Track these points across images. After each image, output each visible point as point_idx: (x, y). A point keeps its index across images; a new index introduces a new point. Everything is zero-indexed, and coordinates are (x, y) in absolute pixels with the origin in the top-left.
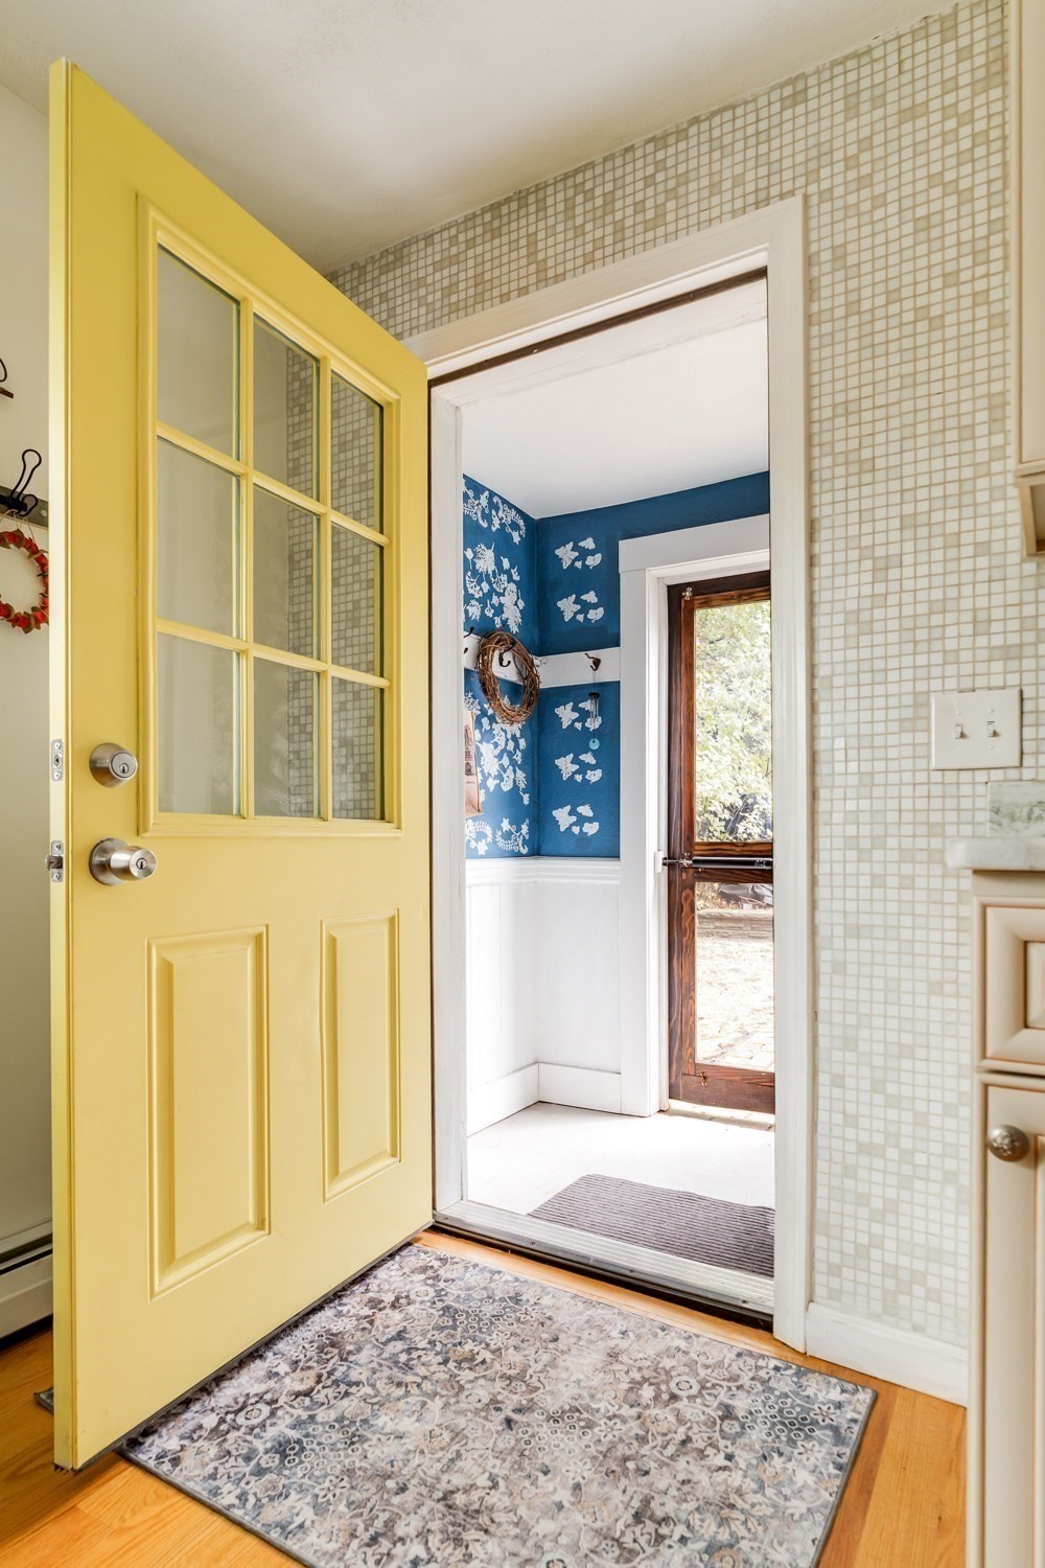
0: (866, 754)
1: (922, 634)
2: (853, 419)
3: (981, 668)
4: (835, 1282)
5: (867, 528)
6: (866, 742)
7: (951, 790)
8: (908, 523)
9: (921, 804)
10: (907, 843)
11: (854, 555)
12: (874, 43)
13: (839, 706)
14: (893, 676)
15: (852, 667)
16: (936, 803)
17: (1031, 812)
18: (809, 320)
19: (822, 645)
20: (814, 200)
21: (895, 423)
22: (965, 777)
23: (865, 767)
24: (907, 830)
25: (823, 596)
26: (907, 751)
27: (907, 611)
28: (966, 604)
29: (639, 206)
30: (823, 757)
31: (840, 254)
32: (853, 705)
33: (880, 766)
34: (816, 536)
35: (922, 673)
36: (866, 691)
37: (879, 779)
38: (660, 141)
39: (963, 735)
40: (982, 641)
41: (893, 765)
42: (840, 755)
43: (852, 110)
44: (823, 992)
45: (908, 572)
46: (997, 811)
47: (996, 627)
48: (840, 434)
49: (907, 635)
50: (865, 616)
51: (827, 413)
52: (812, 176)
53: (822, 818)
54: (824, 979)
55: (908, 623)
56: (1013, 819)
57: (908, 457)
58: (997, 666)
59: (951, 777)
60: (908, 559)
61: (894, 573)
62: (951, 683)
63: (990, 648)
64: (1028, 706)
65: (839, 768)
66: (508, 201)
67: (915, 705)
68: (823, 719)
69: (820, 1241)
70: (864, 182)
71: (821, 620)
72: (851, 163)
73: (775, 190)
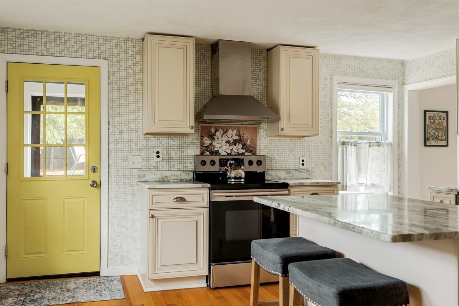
0: (118, 165)
1: (127, 145)
2: (116, 104)
3: (136, 152)
4: (112, 262)
5: (118, 124)
6: (118, 163)
7: (132, 172)
8: (125, 125)
9: (127, 174)
10: (125, 181)
11: (116, 129)
12: (120, 37)
13: (113, 156)
14: (122, 152)
15: (116, 149)
16: (129, 174)
17: (143, 176)
18: (108, 83)
19: (110, 145)
20: (109, 61)
21: (123, 107)
22: (134, 170)
23: (118, 168)
24: (125, 179)
25: (110, 136)
26: (125, 165)
27: (125, 140)
28: (134, 141)
30: (110, 166)
31: (114, 73)
32: (115, 156)
33: (120, 167)
34: (109, 124)
35: (127, 152)
36: (118, 154)
37: (120, 170)
38: (78, 35)
39: (134, 163)
40: (136, 147)
41: (122, 168)
42: (113, 165)
43: (116, 47)
44: (110, 209)
45: (125, 134)
46: (139, 176)
47: (138, 145)
48: (114, 106)
49: (125, 145)
50: (118, 140)
51: (111, 102)
52: (109, 56)
53: (110, 177)
54: (110, 206)
55: (125, 143)
56: (141, 177)
57: (125, 113)
58: (139, 152)
59: (131, 170)
60: (125, 131)
61: (123, 134)
62: (132, 154)
63: (138, 149)
64: (143, 159)
65: (113, 168)
67: (126, 157)
68: (110, 158)
69: (109, 255)
70: (118, 61)
71: (110, 140)
72: (116, 57)
73: (102, 56)
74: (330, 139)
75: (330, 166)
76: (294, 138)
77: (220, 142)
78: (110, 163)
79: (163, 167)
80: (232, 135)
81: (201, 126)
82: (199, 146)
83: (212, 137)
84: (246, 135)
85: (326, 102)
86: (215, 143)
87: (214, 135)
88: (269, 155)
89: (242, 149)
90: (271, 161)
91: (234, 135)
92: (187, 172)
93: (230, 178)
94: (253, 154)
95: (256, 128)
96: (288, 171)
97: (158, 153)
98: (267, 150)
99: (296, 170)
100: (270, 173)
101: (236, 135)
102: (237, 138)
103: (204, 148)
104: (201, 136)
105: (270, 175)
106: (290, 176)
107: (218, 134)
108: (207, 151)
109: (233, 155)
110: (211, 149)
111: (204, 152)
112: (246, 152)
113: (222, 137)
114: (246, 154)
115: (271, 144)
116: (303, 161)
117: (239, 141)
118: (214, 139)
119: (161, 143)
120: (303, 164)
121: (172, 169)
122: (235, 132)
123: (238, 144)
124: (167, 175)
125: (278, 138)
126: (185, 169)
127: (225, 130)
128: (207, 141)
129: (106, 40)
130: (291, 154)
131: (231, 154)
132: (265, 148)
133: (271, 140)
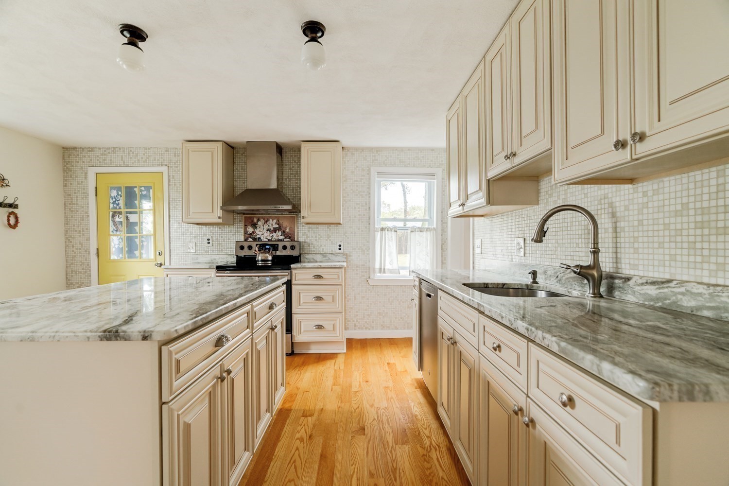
1: (184, 234)
2: (175, 201)
3: (191, 239)
5: (177, 218)
9: (184, 257)
11: (176, 221)
13: (174, 243)
14: (181, 239)
15: (175, 237)
17: (196, 258)
18: (169, 185)
19: (171, 234)
20: (170, 167)
25: (171, 227)
26: (182, 250)
29: (142, 158)
30: (171, 250)
31: (173, 177)
34: (170, 218)
35: (184, 239)
37: (179, 253)
38: (146, 149)
39: (189, 248)
40: (191, 235)
42: (174, 250)
43: (175, 156)
47: (193, 234)
48: (173, 203)
50: (177, 230)
51: (172, 200)
52: (169, 163)
53: (171, 259)
56: (194, 260)
58: (193, 239)
62: (188, 241)
63: (192, 237)
64: (197, 244)
65: (174, 252)
66: (117, 148)
68: (171, 245)
70: (176, 167)
71: (171, 230)
72: (175, 164)
73: (164, 163)
74: (368, 226)
75: (368, 251)
76: (332, 226)
77: (261, 230)
78: (171, 248)
79: (213, 251)
80: (273, 224)
81: (245, 217)
82: (243, 234)
83: (254, 226)
84: (285, 224)
85: (364, 192)
86: (257, 231)
87: (256, 225)
88: (307, 240)
89: (281, 235)
90: (309, 246)
91: (274, 224)
92: (233, 256)
93: (258, 261)
94: (292, 241)
95: (294, 217)
96: (324, 255)
97: (208, 240)
98: (305, 237)
99: (331, 254)
100: (307, 257)
101: (276, 224)
102: (277, 226)
103: (247, 236)
104: (245, 225)
105: (307, 259)
106: (326, 260)
107: (259, 223)
108: (250, 238)
109: (273, 241)
110: (254, 236)
111: (248, 239)
112: (285, 238)
113: (263, 226)
114: (285, 240)
115: (309, 231)
116: (340, 246)
117: (279, 229)
118: (256, 227)
119: (211, 232)
120: (340, 249)
121: (220, 253)
122: (275, 221)
123: (277, 231)
124: (216, 258)
125: (316, 226)
126: (231, 253)
127: (266, 220)
128: (250, 230)
129: (167, 151)
130: (328, 240)
131: (271, 240)
132: (303, 235)
133: (310, 228)
